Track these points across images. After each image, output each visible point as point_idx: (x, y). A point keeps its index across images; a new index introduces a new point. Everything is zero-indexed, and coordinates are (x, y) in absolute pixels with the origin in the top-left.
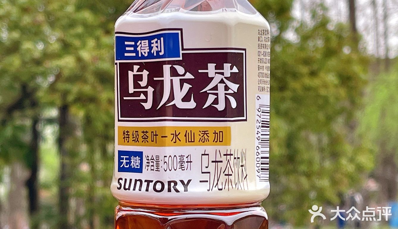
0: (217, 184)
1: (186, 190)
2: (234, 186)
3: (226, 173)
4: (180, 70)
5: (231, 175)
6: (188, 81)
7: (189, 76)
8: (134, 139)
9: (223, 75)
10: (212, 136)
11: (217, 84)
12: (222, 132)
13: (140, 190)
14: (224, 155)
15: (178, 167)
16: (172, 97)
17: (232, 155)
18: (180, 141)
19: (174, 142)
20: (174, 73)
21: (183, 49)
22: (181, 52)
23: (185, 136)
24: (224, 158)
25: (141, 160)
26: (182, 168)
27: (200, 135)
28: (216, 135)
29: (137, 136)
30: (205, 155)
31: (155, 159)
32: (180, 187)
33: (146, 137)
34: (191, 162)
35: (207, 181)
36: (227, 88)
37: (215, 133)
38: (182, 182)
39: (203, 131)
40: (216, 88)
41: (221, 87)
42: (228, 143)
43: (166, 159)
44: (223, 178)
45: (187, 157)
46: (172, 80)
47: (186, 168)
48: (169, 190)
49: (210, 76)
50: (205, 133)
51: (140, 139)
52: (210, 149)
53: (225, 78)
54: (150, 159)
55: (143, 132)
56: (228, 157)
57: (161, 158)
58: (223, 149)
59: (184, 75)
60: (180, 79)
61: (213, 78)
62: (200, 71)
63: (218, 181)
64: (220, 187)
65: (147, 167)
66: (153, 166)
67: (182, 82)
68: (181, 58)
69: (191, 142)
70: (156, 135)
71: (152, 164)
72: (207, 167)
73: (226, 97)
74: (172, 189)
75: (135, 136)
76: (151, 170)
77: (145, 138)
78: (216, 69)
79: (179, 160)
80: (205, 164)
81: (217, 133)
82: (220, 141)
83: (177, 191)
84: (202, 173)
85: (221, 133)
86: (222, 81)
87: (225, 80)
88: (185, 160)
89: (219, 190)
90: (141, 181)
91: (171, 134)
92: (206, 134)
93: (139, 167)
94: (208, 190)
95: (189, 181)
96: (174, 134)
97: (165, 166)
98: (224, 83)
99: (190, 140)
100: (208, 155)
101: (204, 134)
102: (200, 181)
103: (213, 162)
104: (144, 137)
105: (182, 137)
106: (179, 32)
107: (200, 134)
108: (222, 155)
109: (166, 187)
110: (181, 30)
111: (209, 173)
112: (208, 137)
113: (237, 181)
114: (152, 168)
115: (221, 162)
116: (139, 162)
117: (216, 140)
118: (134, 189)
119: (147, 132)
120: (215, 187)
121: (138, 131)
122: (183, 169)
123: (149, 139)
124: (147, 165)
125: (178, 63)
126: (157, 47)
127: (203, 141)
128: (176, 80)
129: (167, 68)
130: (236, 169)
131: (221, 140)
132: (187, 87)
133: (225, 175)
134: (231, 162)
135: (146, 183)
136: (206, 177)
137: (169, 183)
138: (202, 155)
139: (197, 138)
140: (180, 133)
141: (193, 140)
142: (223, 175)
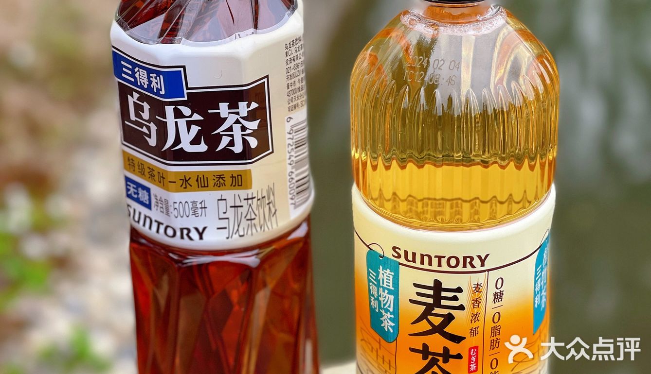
0: (238, 230)
1: (201, 238)
2: (259, 229)
3: (248, 217)
4: (186, 111)
5: (254, 219)
6: (196, 123)
7: (197, 117)
8: (140, 171)
9: (239, 115)
10: (228, 181)
11: (232, 126)
12: (241, 175)
13: (150, 229)
14: (245, 199)
15: (191, 213)
16: (178, 141)
17: (255, 198)
18: (191, 186)
19: (184, 188)
20: (178, 114)
21: (188, 88)
22: (186, 91)
23: (197, 181)
24: (244, 203)
25: (150, 196)
26: (195, 214)
27: (214, 180)
28: (234, 178)
29: (143, 169)
30: (221, 200)
31: (164, 201)
32: (194, 235)
33: (153, 175)
34: (205, 208)
35: (225, 228)
36: (244, 128)
37: (232, 177)
38: (197, 229)
39: (217, 176)
40: (230, 129)
41: (237, 128)
42: (248, 186)
43: (176, 206)
44: (244, 223)
45: (201, 203)
46: (176, 123)
47: (200, 215)
48: (182, 237)
49: (222, 116)
51: (147, 174)
52: (229, 195)
53: (241, 117)
54: (158, 199)
55: (149, 168)
56: (250, 201)
57: (171, 203)
58: (243, 193)
59: (191, 116)
60: (186, 121)
61: (225, 119)
62: (210, 111)
63: (239, 226)
64: (241, 233)
66: (162, 208)
67: (189, 124)
68: (186, 98)
69: (204, 187)
70: (163, 178)
71: (161, 206)
72: (224, 213)
73: (243, 138)
74: (185, 236)
75: (140, 168)
76: (161, 211)
78: (229, 109)
79: (191, 206)
80: (223, 209)
81: (235, 177)
82: (238, 185)
83: (191, 239)
84: (220, 219)
85: (240, 177)
86: (237, 122)
87: (241, 120)
88: (199, 206)
89: (241, 236)
90: (151, 219)
91: (181, 180)
92: (222, 178)
93: (147, 202)
94: (228, 238)
95: (205, 229)
96: (183, 180)
97: (175, 212)
98: (241, 123)
99: (203, 185)
100: (225, 200)
101: (219, 178)
102: (218, 228)
103: (231, 207)
105: (193, 181)
106: (182, 69)
107: (215, 178)
108: (242, 199)
109: (178, 233)
110: (184, 67)
111: (228, 218)
112: (225, 181)
113: (262, 222)
115: (242, 206)
116: (147, 198)
117: (234, 184)
118: (144, 225)
119: (153, 170)
120: (236, 233)
122: (197, 215)
123: (156, 179)
124: (156, 204)
125: (183, 103)
126: (157, 83)
127: (219, 185)
128: (182, 123)
129: (169, 110)
130: (261, 211)
131: (240, 184)
132: (195, 129)
133: (248, 220)
134: (254, 206)
135: (157, 224)
136: (224, 223)
137: (182, 230)
138: (219, 200)
139: (211, 183)
140: (190, 178)
141: (206, 185)
142: (244, 220)
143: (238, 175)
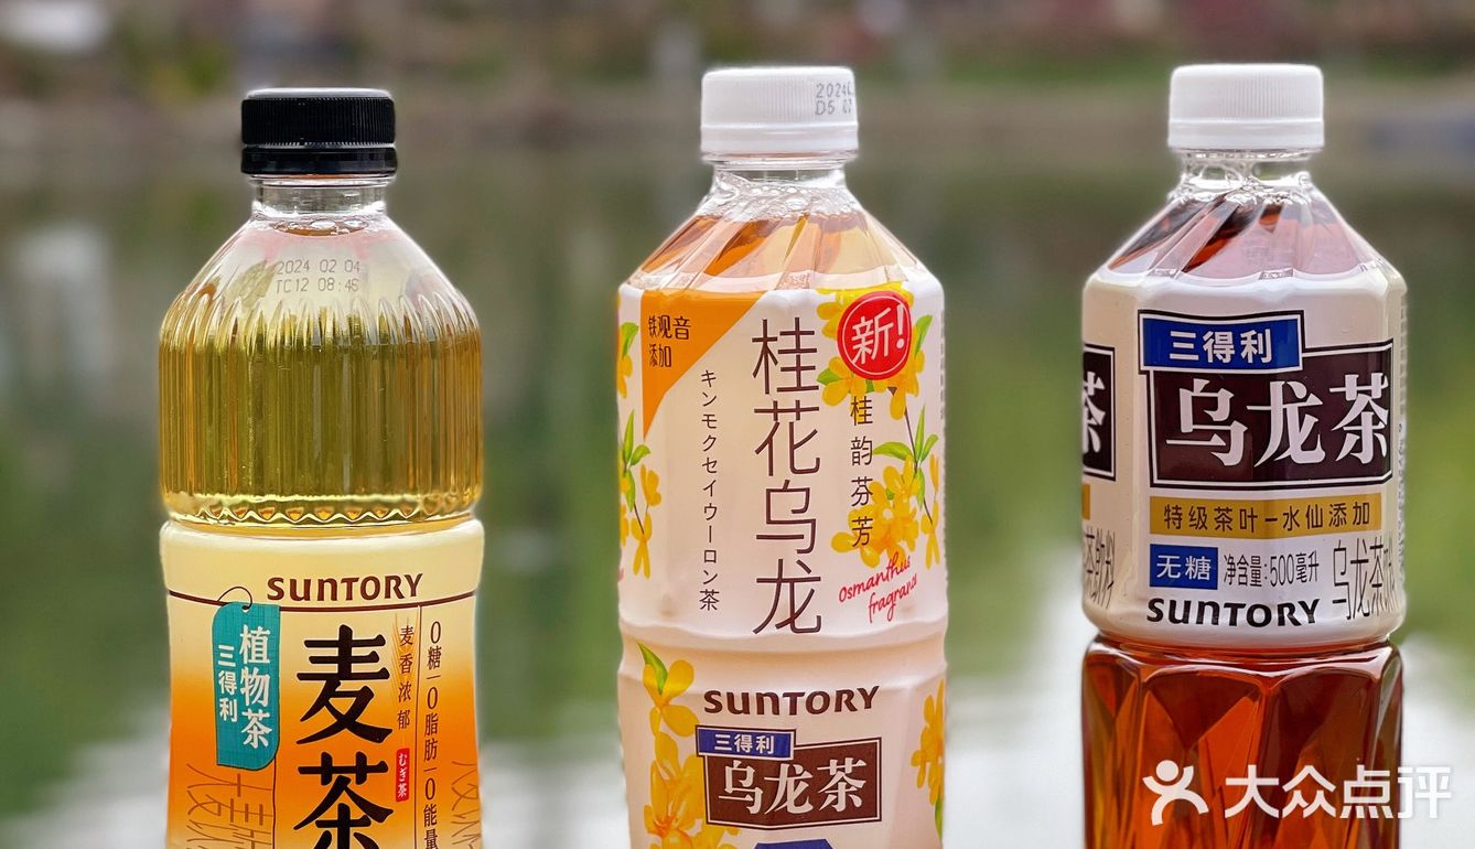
6: (1311, 410)
11: (1360, 414)
13: (1215, 622)
20: (1289, 396)
24: (1370, 555)
25: (1214, 564)
29: (1203, 518)
33: (1226, 519)
34: (1316, 565)
35: (1344, 601)
36: (1376, 420)
37: (1356, 507)
40: (1357, 421)
41: (1367, 417)
46: (1285, 411)
50: (1340, 508)
51: (1211, 523)
52: (1348, 538)
54: (1236, 561)
55: (1219, 510)
58: (1370, 537)
59: (1305, 399)
61: (1352, 403)
63: (1362, 597)
65: (1228, 579)
69: (1317, 526)
70: (1253, 517)
71: (1242, 572)
72: (1343, 574)
76: (1240, 583)
77: (1223, 522)
82: (1364, 522)
84: (1337, 585)
86: (1368, 408)
87: (1373, 404)
89: (1366, 615)
90: (1215, 606)
91: (1283, 514)
92: (1342, 509)
93: (1208, 578)
94: (1349, 618)
98: (1373, 410)
100: (1344, 549)
103: (1352, 562)
104: (1221, 519)
108: (1368, 548)
111: (1347, 584)
114: (1243, 580)
115: (1366, 561)
116: (1209, 567)
118: (1200, 621)
119: (1228, 510)
121: (1204, 508)
123: (1235, 524)
124: (1229, 573)
135: (1229, 609)
136: (1341, 593)
138: (1336, 550)
139: (1327, 518)
142: (1369, 586)
143: (1364, 504)
